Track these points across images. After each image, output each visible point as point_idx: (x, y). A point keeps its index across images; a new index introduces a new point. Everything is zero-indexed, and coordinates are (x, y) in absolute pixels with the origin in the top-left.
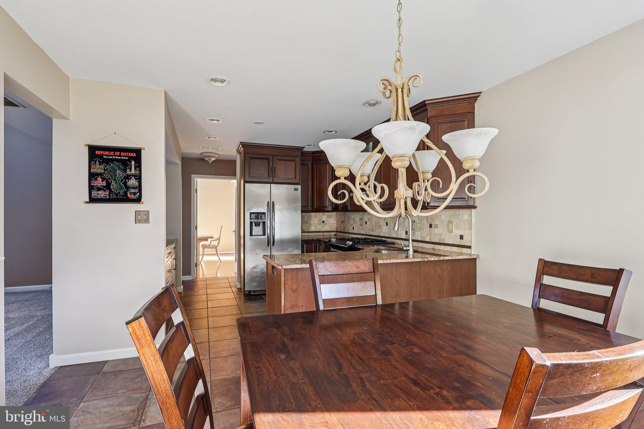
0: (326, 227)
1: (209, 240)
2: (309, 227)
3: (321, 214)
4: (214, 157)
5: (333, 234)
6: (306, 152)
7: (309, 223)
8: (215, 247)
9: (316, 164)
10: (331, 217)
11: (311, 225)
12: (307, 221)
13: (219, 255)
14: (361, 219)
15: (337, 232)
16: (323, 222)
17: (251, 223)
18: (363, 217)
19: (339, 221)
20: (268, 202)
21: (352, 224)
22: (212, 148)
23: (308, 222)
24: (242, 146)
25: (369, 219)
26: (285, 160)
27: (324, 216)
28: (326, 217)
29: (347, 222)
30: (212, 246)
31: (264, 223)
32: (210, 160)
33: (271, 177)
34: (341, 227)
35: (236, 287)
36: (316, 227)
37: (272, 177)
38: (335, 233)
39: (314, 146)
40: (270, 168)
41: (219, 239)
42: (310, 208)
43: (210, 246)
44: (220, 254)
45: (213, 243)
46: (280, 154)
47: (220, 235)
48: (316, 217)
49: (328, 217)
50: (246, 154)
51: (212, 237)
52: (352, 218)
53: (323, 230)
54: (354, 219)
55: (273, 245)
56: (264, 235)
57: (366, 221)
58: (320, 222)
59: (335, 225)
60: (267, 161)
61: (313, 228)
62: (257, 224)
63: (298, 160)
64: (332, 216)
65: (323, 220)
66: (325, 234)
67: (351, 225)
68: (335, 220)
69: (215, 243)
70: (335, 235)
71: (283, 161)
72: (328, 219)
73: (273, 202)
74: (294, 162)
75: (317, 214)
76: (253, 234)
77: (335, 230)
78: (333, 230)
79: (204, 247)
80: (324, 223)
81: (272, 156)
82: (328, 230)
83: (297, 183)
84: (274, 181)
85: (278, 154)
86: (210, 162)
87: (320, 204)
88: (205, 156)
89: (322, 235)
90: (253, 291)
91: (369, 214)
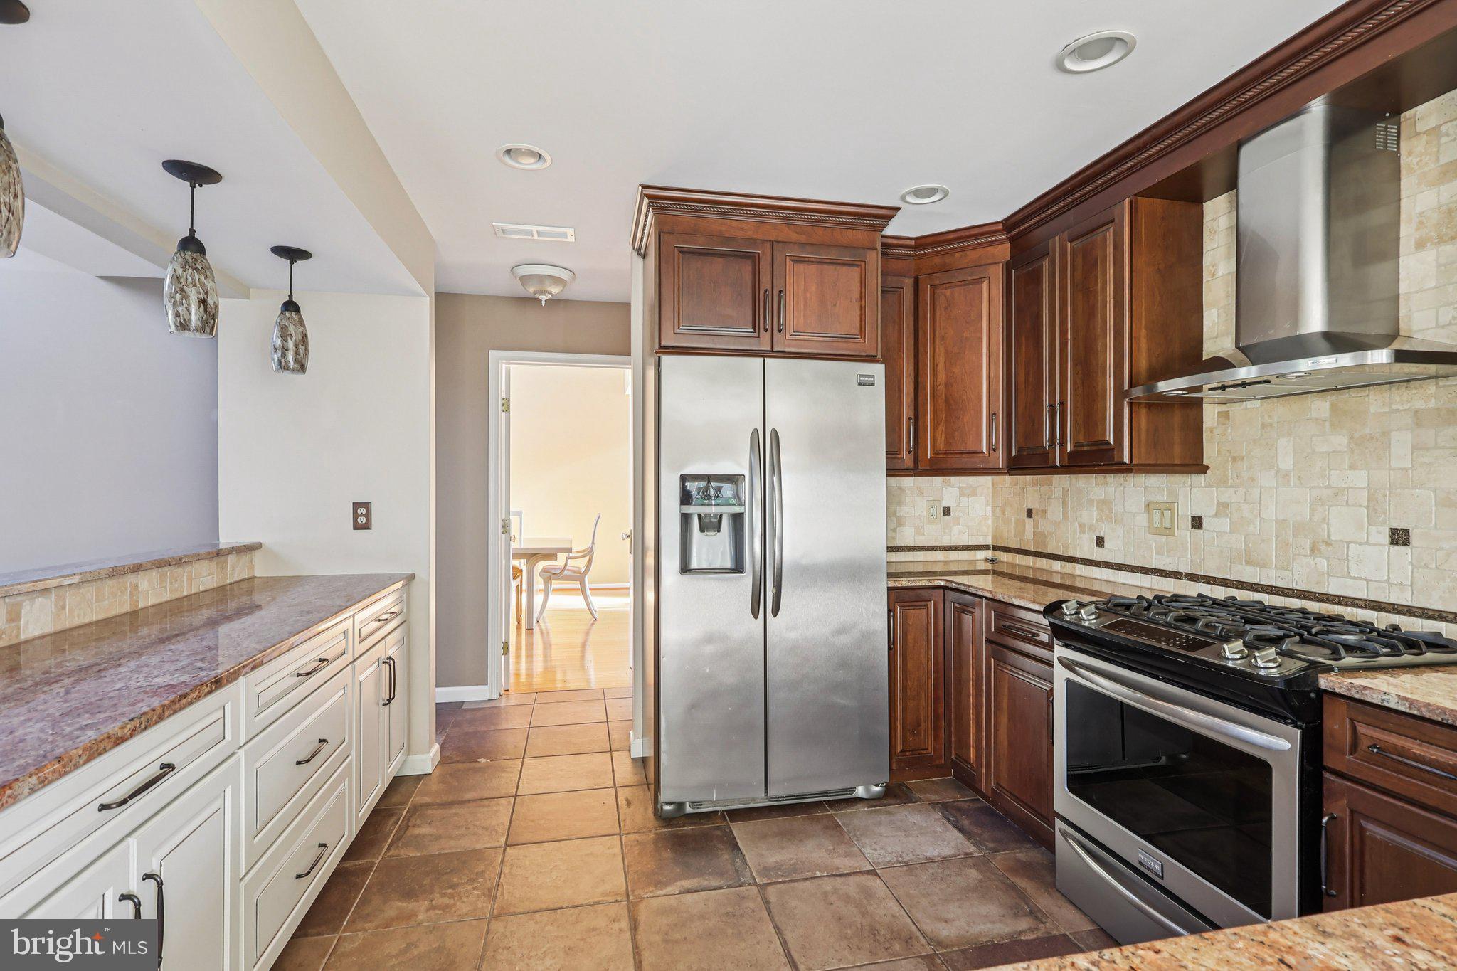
0: (956, 529)
1: (562, 557)
2: (895, 530)
3: (938, 480)
4: (556, 280)
5: (981, 555)
6: (895, 242)
7: (895, 514)
8: (579, 576)
9: (934, 286)
10: (973, 493)
11: (900, 522)
13: (588, 592)
14: (1161, 505)
15: (996, 548)
16: (947, 511)
17: (686, 518)
18: (1173, 495)
19: (1008, 509)
20: (756, 432)
21: (1091, 526)
22: (538, 232)
24: (649, 206)
26: (820, 262)
27: (949, 489)
28: (955, 491)
29: (1056, 511)
30: (569, 573)
31: (737, 519)
32: (544, 292)
33: (766, 330)
34: (1018, 534)
35: (629, 751)
36: (918, 532)
37: (769, 331)
38: (989, 554)
40: (762, 292)
41: (589, 553)
42: (907, 459)
43: (566, 572)
44: (591, 589)
45: (573, 564)
46: (803, 239)
47: (593, 542)
48: (921, 493)
49: (962, 495)
50: (665, 237)
51: (569, 550)
52: (1090, 501)
53: (946, 541)
54: (1105, 504)
55: (776, 612)
56: (738, 568)
57: (1200, 514)
58: (933, 512)
59: (990, 522)
60: (746, 269)
61: (908, 536)
62: (712, 525)
63: (872, 261)
64: (979, 490)
65: (945, 504)
66: (954, 555)
67: (1081, 525)
68: (987, 505)
69: (581, 564)
70: (989, 561)
71: (813, 267)
72: (964, 501)
73: (775, 434)
74: (856, 270)
75: (925, 482)
76: (694, 564)
77: (989, 542)
78: (981, 541)
79: (550, 575)
80: (949, 514)
81: (768, 245)
82: (965, 541)
83: (867, 356)
84: (775, 349)
85: (794, 237)
86: (544, 298)
87: (947, 443)
88: (525, 279)
89: (942, 559)
90: (693, 804)
91: (1223, 482)
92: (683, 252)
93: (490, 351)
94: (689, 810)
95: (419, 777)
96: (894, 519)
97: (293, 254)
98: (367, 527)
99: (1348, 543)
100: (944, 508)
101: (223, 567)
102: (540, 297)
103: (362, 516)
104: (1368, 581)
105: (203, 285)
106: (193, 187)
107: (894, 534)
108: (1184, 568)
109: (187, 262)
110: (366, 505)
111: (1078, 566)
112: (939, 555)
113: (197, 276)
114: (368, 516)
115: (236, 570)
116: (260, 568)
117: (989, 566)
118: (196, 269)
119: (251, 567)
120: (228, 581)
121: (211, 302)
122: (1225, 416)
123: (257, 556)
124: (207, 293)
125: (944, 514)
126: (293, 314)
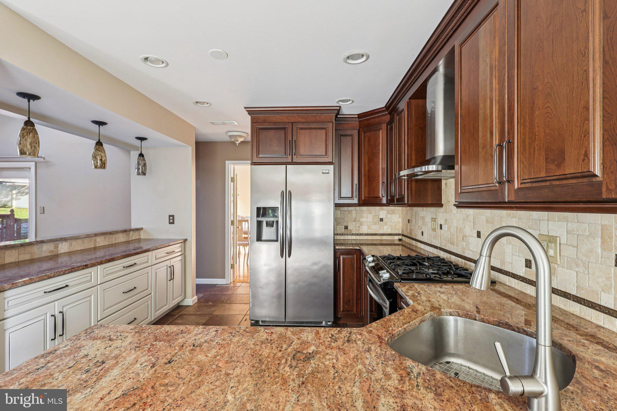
0: (385, 227)
2: (359, 227)
3: (377, 208)
4: (239, 136)
5: (397, 238)
6: (349, 116)
7: (359, 221)
9: (364, 133)
10: (393, 212)
11: (361, 224)
12: (355, 218)
14: (434, 220)
15: (403, 235)
16: (382, 220)
17: (260, 222)
18: (436, 215)
19: (404, 220)
20: (283, 192)
23: (357, 219)
24: (248, 114)
25: (446, 220)
26: (311, 129)
27: (383, 212)
28: (385, 212)
31: (277, 222)
32: (237, 141)
33: (290, 155)
34: (407, 229)
36: (369, 227)
38: (400, 237)
39: (353, 102)
40: (288, 141)
42: (355, 200)
46: (304, 120)
48: (370, 213)
49: (388, 213)
50: (253, 124)
52: (420, 217)
53: (381, 232)
54: (423, 218)
55: (289, 256)
56: (277, 241)
57: (441, 223)
58: (376, 220)
59: (401, 224)
60: (282, 133)
61: (365, 229)
63: (330, 127)
64: (396, 211)
65: (381, 217)
66: (384, 238)
67: (419, 227)
68: (400, 217)
70: (400, 240)
71: (308, 131)
72: (389, 216)
73: (290, 192)
74: (324, 131)
75: (372, 208)
76: (264, 237)
77: (400, 232)
78: (397, 232)
80: (383, 221)
81: (291, 124)
82: (389, 231)
83: (328, 162)
84: (293, 161)
85: (301, 120)
86: (237, 143)
87: (369, 194)
88: (230, 136)
89: (380, 239)
90: (262, 321)
91: (446, 211)
92: (260, 129)
93: (226, 162)
94: (261, 323)
95: (188, 306)
96: (359, 223)
97: (142, 139)
98: (173, 223)
99: (469, 236)
100: (380, 219)
101: (128, 235)
102: (236, 142)
103: (172, 220)
104: (473, 252)
105: (101, 155)
106: (99, 127)
107: (359, 229)
108: (439, 245)
109: (97, 149)
110: (173, 216)
111: (418, 243)
112: (378, 237)
113: (99, 153)
114: (173, 219)
115: (133, 236)
116: (143, 236)
117: (400, 243)
118: (99, 151)
119: (140, 235)
120: (130, 239)
121: (103, 159)
122: (446, 184)
123: (142, 232)
124: (102, 157)
125: (380, 221)
126: (141, 157)
